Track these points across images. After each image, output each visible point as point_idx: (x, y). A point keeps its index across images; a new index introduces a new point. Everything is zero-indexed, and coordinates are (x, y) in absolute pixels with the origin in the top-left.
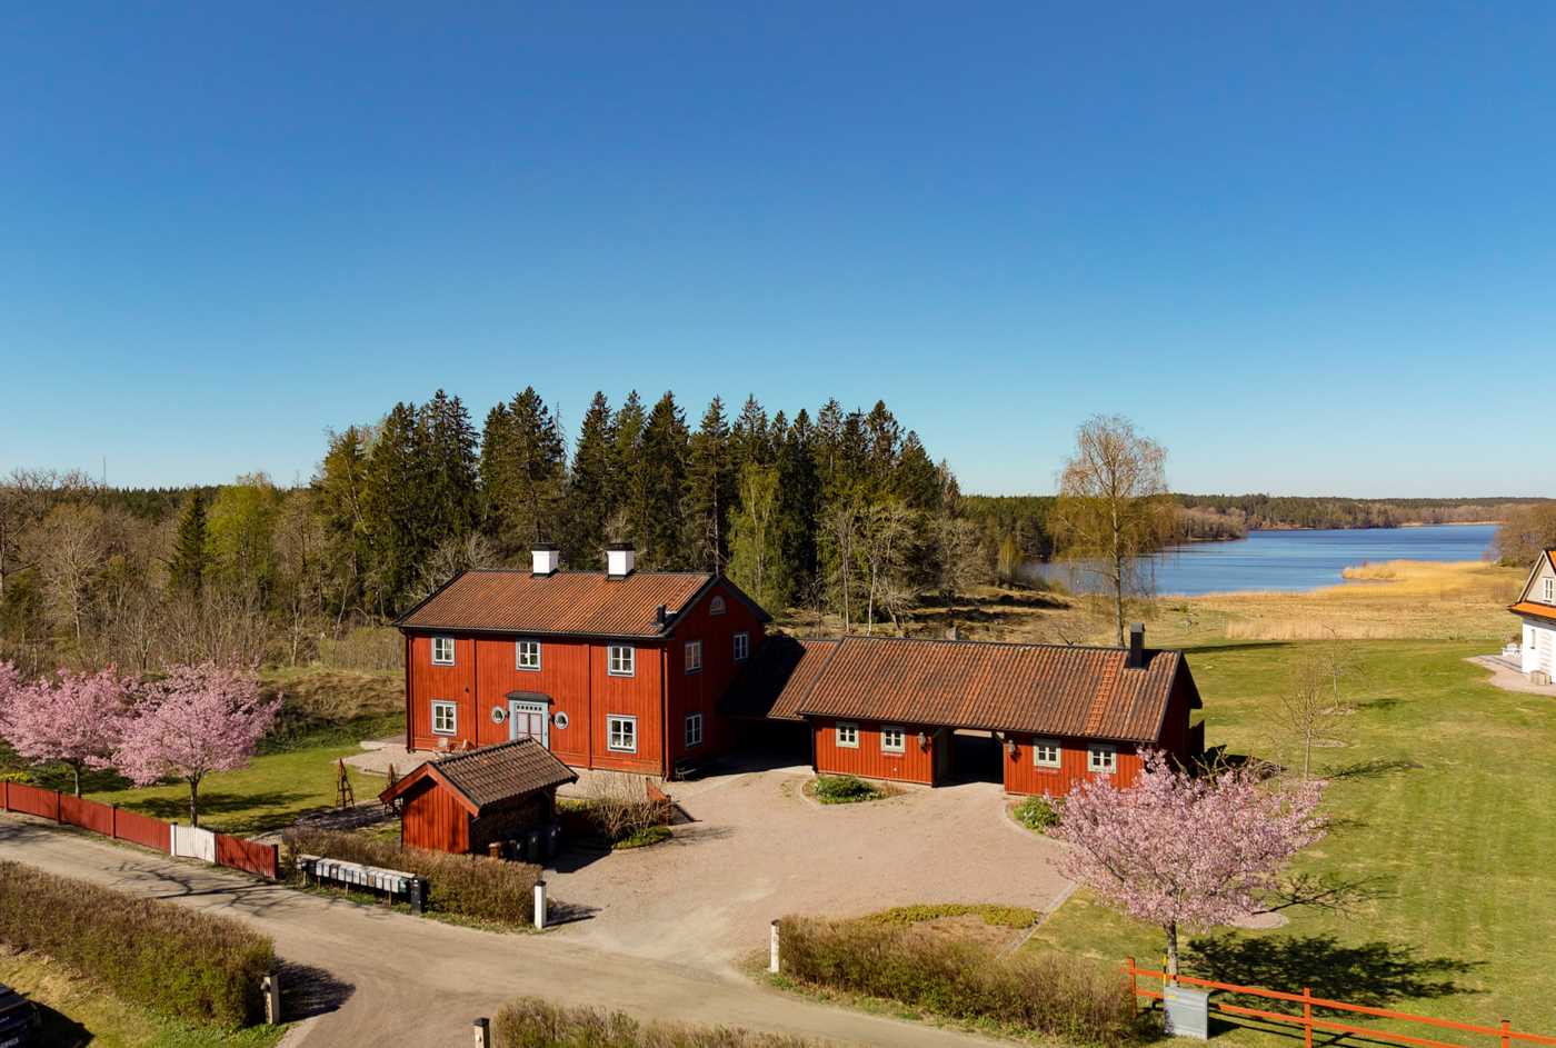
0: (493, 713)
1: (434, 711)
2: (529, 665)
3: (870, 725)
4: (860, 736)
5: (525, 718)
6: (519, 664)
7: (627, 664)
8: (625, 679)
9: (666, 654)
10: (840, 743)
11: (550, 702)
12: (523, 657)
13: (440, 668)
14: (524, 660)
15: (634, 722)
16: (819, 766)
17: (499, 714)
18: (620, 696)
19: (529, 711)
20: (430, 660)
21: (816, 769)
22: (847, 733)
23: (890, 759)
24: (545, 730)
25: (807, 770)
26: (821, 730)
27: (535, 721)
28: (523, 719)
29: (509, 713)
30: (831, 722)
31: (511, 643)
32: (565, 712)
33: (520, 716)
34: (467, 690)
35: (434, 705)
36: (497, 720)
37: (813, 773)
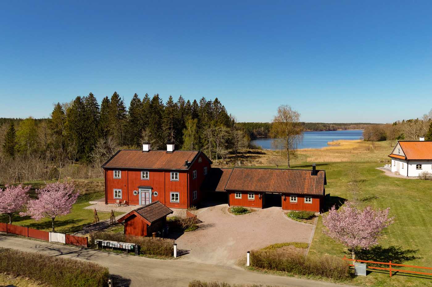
0: (134, 192)
1: (114, 192)
2: (145, 178)
3: (245, 192)
4: (242, 196)
5: (144, 193)
6: (142, 178)
7: (176, 178)
8: (176, 182)
9: (188, 174)
10: (236, 198)
11: (152, 189)
12: (143, 176)
13: (116, 180)
14: (144, 177)
15: (178, 194)
16: (230, 204)
17: (136, 193)
18: (175, 186)
19: (145, 192)
20: (113, 177)
21: (229, 205)
22: (238, 195)
23: (250, 201)
24: (151, 197)
25: (227, 205)
26: (231, 194)
27: (147, 194)
28: (143, 194)
29: (139, 192)
30: (234, 192)
31: (139, 172)
32: (157, 192)
33: (143, 193)
34: (125, 186)
35: (114, 190)
36: (135, 194)
37: (229, 206)
